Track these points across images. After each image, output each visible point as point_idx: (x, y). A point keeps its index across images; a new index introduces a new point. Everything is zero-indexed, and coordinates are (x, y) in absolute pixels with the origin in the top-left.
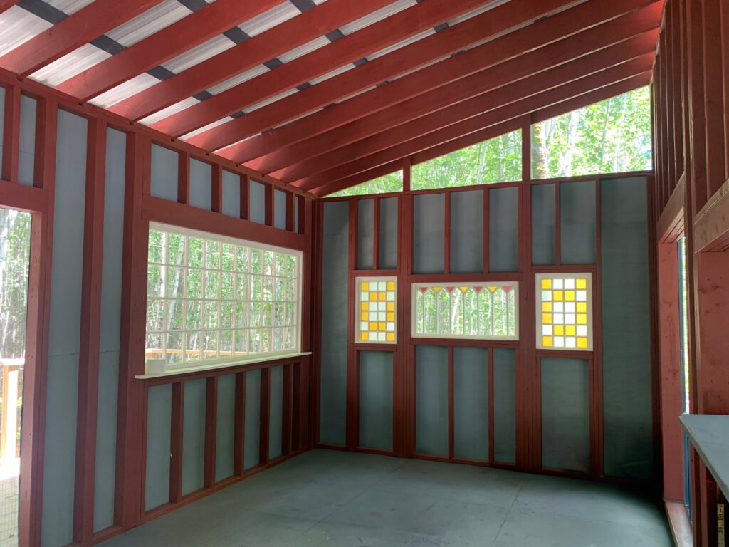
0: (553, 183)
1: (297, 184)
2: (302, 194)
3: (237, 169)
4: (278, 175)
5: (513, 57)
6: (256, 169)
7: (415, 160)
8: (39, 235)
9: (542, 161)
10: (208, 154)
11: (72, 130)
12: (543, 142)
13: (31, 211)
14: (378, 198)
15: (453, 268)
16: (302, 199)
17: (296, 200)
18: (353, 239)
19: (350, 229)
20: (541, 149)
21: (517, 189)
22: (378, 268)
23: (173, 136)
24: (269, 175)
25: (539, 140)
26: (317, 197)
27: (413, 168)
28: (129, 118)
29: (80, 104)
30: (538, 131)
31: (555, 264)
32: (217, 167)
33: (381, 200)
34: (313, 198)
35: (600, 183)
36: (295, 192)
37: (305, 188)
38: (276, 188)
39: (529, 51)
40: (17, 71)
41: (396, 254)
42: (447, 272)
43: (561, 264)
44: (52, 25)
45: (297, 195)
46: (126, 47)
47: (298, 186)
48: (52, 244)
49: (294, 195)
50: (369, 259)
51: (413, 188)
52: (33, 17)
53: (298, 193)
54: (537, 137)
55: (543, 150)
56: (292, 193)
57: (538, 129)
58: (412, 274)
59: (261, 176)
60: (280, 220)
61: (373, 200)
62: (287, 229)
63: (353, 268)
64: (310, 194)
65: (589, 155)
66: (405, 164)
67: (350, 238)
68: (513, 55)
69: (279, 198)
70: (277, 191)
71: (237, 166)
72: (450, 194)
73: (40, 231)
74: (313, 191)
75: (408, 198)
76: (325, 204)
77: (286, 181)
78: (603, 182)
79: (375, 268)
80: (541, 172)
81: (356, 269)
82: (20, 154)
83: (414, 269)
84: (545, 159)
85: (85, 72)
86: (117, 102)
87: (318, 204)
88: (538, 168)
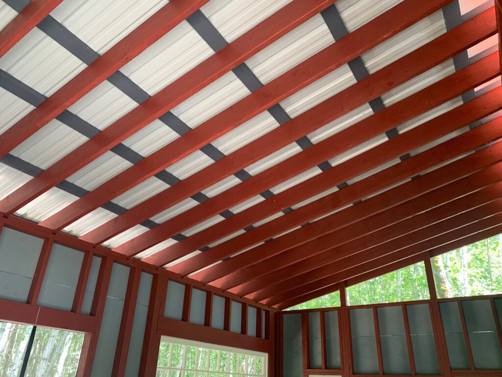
0: (456, 301)
1: (264, 302)
2: (268, 309)
3: (223, 294)
4: (251, 296)
5: (409, 217)
6: (236, 293)
7: (348, 284)
8: (87, 350)
9: (444, 282)
10: (204, 285)
11: (120, 275)
12: (442, 268)
13: (85, 333)
14: (323, 312)
15: (386, 370)
16: (267, 312)
17: (263, 313)
18: (306, 343)
19: (303, 335)
20: (441, 274)
21: (427, 305)
22: (326, 368)
23: (183, 275)
24: (245, 296)
25: (439, 267)
26: (278, 310)
27: (348, 289)
28: (156, 265)
29: (127, 259)
30: (437, 261)
31: (470, 369)
32: (210, 294)
33: (325, 313)
34: (275, 311)
35: (494, 301)
36: (263, 308)
37: (269, 305)
38: (250, 305)
39: (420, 213)
40: (93, 242)
41: (339, 356)
42: (381, 373)
43: (475, 369)
44: (118, 215)
45: (264, 310)
46: (159, 224)
47: (264, 303)
48: (94, 355)
49: (262, 309)
50: (319, 360)
51: (348, 304)
52: (107, 211)
53: (265, 308)
54: (437, 265)
55: (443, 274)
56: (261, 309)
57: (436, 259)
58: (354, 374)
59: (240, 297)
60: (251, 330)
61: (319, 313)
62: (256, 336)
63: (306, 367)
64: (274, 308)
65: (480, 274)
66: (341, 287)
67: (303, 343)
68: (409, 216)
69: (252, 312)
70: (251, 307)
71: (224, 292)
72: (377, 309)
73: (88, 346)
74: (275, 306)
75: (345, 312)
76: (284, 315)
77: (256, 300)
78: (495, 300)
79: (324, 367)
80: (444, 291)
81: (309, 368)
82: (86, 293)
83: (355, 370)
84: (446, 280)
85: (133, 240)
86: (150, 255)
87: (279, 315)
88: (442, 288)
